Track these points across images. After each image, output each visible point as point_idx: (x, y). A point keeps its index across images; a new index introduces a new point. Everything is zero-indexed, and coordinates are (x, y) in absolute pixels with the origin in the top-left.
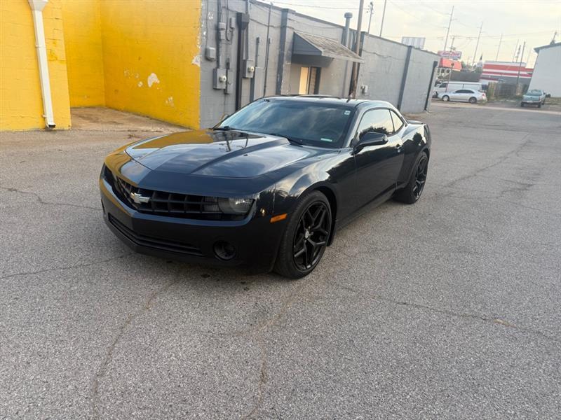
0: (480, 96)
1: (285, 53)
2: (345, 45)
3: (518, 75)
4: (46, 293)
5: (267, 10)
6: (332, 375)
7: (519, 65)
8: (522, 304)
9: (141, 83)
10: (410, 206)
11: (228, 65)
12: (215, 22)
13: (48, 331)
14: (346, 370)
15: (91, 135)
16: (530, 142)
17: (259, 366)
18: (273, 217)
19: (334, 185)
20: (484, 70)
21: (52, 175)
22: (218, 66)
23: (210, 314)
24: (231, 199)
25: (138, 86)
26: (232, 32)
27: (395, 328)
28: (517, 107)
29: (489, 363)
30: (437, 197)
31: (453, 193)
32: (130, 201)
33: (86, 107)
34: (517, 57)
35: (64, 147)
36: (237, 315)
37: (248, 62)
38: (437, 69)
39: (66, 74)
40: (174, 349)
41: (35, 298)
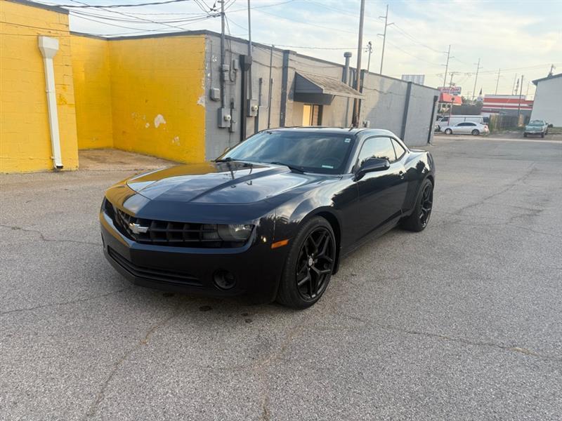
0: (483, 128)
1: (288, 92)
2: (345, 83)
3: (519, 107)
4: (39, 329)
5: (268, 51)
6: (340, 411)
7: (518, 98)
8: (541, 330)
9: (148, 124)
10: (417, 234)
11: (232, 104)
12: (219, 64)
13: (39, 368)
14: (356, 405)
15: (98, 175)
16: (536, 170)
17: (261, 402)
18: (274, 242)
19: (338, 211)
20: (485, 104)
21: (56, 213)
22: (223, 106)
23: (210, 348)
24: (231, 226)
25: (145, 127)
26: (235, 73)
27: (406, 359)
28: (521, 138)
29: (510, 394)
30: (445, 225)
31: (460, 221)
32: (129, 232)
33: (95, 149)
34: (517, 90)
35: (70, 187)
36: (238, 349)
37: (251, 102)
38: (437, 103)
39: (74, 117)
40: (171, 385)
41: (29, 335)
